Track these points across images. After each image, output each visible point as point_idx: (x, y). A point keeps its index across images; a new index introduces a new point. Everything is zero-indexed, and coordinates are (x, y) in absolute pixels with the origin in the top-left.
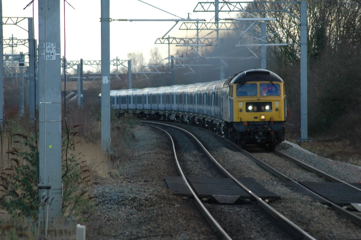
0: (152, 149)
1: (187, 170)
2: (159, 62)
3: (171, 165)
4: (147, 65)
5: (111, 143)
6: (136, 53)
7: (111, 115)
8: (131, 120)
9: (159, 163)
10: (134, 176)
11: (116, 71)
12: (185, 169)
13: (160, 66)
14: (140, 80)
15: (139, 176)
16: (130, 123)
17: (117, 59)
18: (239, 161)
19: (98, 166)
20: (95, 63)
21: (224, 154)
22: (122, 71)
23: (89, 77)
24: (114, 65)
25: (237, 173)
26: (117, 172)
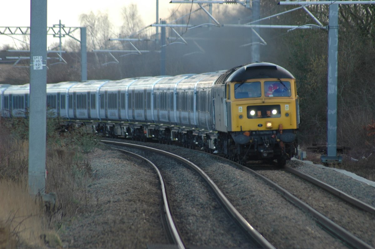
0: (123, 194)
1: (187, 233)
2: (139, 32)
3: (157, 222)
4: (116, 38)
5: (46, 180)
6: (96, 14)
7: (48, 129)
8: (84, 138)
9: (135, 219)
10: (89, 243)
11: (59, 48)
12: (184, 232)
13: (141, 39)
14: (103, 65)
15: (97, 243)
16: (82, 144)
17: (60, 25)
18: (283, 217)
19: (21, 223)
20: (19, 31)
21: (256, 205)
22: (70, 46)
23: (7, 58)
24: (54, 36)
25: (280, 240)
26: (56, 235)
